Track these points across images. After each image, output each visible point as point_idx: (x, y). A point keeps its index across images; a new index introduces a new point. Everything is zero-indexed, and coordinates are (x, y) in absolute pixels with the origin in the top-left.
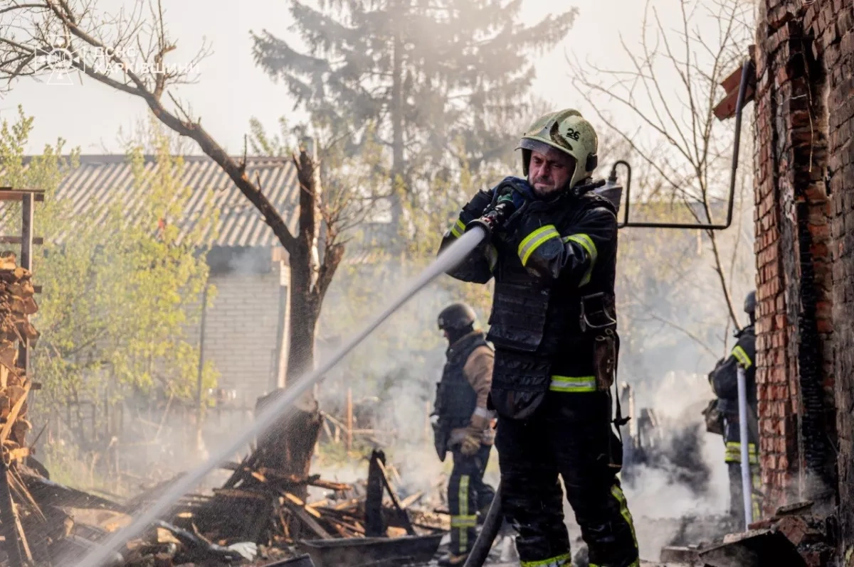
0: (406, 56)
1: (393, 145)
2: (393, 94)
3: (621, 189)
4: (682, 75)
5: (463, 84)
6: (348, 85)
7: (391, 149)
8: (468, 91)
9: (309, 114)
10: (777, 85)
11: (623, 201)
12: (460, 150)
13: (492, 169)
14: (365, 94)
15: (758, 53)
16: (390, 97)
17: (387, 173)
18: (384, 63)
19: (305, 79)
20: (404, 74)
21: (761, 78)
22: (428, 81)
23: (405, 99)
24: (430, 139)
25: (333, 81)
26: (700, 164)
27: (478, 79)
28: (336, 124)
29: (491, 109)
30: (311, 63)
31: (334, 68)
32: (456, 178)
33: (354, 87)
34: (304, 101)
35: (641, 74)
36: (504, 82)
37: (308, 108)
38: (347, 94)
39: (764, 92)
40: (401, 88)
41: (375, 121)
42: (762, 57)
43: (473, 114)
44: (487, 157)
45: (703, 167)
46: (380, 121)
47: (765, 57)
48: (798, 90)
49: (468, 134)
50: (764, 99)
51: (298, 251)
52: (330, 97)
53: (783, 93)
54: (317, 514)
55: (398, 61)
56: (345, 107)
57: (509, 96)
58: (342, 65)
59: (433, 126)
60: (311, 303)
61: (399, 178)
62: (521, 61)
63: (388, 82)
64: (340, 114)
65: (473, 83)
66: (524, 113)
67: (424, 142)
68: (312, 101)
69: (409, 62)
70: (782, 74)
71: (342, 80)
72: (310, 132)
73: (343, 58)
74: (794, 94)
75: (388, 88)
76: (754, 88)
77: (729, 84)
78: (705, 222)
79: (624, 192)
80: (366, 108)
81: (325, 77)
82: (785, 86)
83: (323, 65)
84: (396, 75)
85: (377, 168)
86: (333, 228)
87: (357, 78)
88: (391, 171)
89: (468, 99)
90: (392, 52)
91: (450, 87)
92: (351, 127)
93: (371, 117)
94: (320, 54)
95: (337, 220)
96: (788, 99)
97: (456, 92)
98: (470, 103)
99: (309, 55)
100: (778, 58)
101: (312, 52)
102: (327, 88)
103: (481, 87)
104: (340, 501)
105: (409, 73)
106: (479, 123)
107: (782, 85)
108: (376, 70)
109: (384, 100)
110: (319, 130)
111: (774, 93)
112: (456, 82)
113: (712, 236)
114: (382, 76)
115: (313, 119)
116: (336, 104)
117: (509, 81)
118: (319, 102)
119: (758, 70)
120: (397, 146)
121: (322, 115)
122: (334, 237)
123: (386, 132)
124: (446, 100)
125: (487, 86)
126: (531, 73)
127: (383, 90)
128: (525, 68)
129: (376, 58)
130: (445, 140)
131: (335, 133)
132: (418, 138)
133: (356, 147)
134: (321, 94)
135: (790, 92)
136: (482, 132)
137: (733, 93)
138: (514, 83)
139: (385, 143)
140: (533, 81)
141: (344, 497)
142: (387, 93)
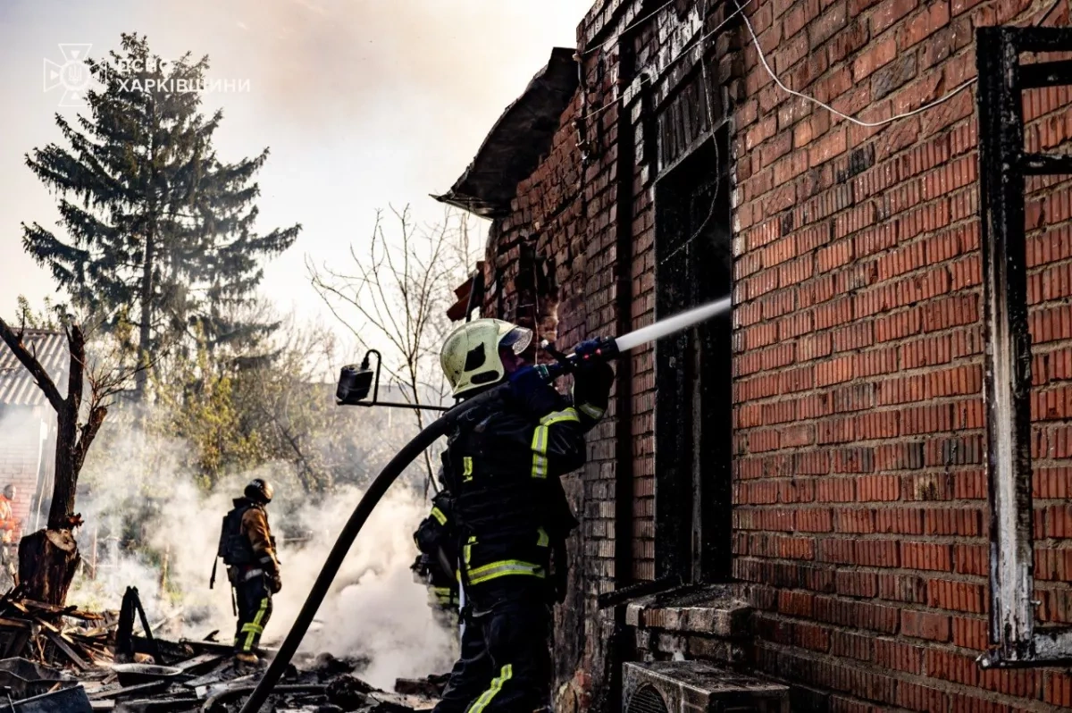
0: (156, 253)
1: (140, 326)
2: (143, 283)
3: (372, 373)
4: (400, 282)
5: (203, 279)
6: (105, 274)
7: (139, 329)
8: (207, 285)
9: (71, 296)
10: (504, 295)
11: (373, 383)
12: (198, 332)
13: (224, 351)
14: (119, 283)
15: (487, 269)
16: (140, 286)
17: (135, 347)
18: (138, 257)
19: (69, 266)
20: (153, 269)
21: (489, 289)
22: (174, 275)
23: (154, 288)
24: (171, 322)
25: (93, 270)
26: (411, 356)
27: (216, 276)
28: (94, 305)
29: (225, 302)
30: (74, 253)
31: (94, 258)
32: (193, 356)
33: (110, 276)
34: (66, 284)
35: (366, 279)
36: (238, 280)
37: (70, 290)
38: (103, 281)
39: (491, 300)
40: (150, 278)
41: (126, 306)
42: (491, 271)
43: (210, 304)
44: (220, 340)
45: (414, 357)
46: (131, 305)
47: (495, 272)
48: (524, 300)
49: (204, 320)
50: (491, 306)
51: (66, 412)
52: (89, 282)
53: (509, 301)
54: (71, 641)
55: (149, 257)
56: (101, 292)
57: (241, 291)
58: (101, 257)
59: (175, 312)
60: (75, 457)
61: (146, 354)
62: (252, 264)
63: (140, 273)
64: (97, 297)
65: (212, 279)
66: (253, 306)
67: (167, 324)
68: (73, 284)
69: (158, 257)
70: (511, 285)
71: (100, 269)
72: (70, 310)
73: (102, 250)
74: (520, 303)
75: (140, 279)
76: (483, 296)
77: (460, 292)
78: (413, 402)
79: (374, 376)
80: (120, 292)
81: (86, 265)
82: (513, 297)
83: (84, 255)
84: (147, 267)
85: (127, 344)
86: (98, 393)
87: (113, 268)
88: (139, 347)
89: (206, 292)
90: (144, 249)
91: (192, 280)
92: (106, 309)
93: (124, 301)
94: (83, 246)
95: (102, 386)
96: (514, 307)
97: (198, 284)
98: (208, 295)
99: (73, 246)
100: (506, 273)
101: (76, 244)
102: (86, 275)
103: (218, 283)
104: (90, 628)
105: (158, 266)
106: (215, 312)
107: (509, 295)
108: (130, 262)
109: (135, 288)
110: (78, 309)
111: (501, 302)
112: (197, 278)
113: (419, 414)
114: (135, 268)
115: (73, 300)
116: (94, 289)
117: (241, 280)
118: (79, 285)
119: (487, 281)
120: (145, 326)
121: (82, 296)
122: (99, 400)
123: (136, 314)
124: (187, 291)
125: (223, 282)
126: (260, 274)
127: (135, 280)
128: (255, 270)
129: (131, 253)
130: (186, 324)
131: (92, 312)
132: (162, 321)
133: (108, 325)
134: (81, 279)
135: (516, 303)
136: (217, 320)
137: (463, 299)
138: (246, 282)
139: (135, 323)
140: (260, 280)
141: (94, 625)
142: (138, 282)
